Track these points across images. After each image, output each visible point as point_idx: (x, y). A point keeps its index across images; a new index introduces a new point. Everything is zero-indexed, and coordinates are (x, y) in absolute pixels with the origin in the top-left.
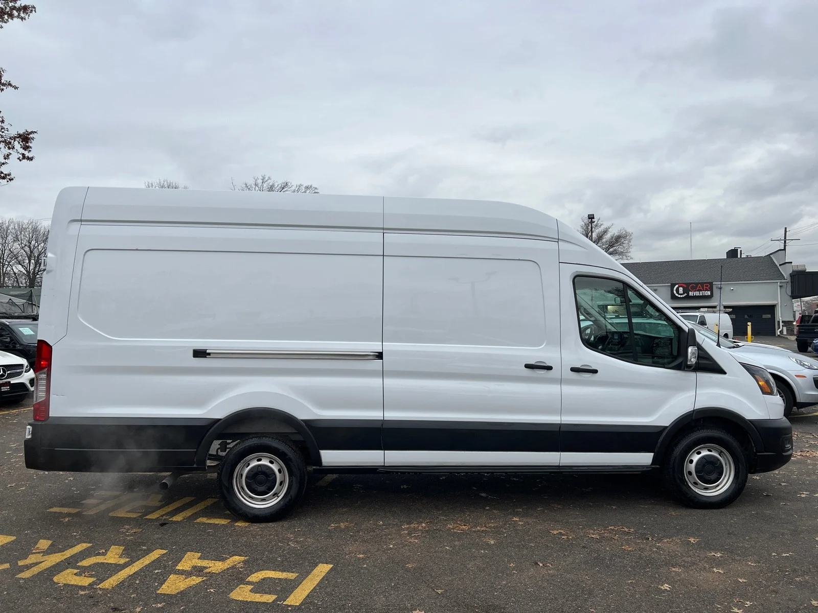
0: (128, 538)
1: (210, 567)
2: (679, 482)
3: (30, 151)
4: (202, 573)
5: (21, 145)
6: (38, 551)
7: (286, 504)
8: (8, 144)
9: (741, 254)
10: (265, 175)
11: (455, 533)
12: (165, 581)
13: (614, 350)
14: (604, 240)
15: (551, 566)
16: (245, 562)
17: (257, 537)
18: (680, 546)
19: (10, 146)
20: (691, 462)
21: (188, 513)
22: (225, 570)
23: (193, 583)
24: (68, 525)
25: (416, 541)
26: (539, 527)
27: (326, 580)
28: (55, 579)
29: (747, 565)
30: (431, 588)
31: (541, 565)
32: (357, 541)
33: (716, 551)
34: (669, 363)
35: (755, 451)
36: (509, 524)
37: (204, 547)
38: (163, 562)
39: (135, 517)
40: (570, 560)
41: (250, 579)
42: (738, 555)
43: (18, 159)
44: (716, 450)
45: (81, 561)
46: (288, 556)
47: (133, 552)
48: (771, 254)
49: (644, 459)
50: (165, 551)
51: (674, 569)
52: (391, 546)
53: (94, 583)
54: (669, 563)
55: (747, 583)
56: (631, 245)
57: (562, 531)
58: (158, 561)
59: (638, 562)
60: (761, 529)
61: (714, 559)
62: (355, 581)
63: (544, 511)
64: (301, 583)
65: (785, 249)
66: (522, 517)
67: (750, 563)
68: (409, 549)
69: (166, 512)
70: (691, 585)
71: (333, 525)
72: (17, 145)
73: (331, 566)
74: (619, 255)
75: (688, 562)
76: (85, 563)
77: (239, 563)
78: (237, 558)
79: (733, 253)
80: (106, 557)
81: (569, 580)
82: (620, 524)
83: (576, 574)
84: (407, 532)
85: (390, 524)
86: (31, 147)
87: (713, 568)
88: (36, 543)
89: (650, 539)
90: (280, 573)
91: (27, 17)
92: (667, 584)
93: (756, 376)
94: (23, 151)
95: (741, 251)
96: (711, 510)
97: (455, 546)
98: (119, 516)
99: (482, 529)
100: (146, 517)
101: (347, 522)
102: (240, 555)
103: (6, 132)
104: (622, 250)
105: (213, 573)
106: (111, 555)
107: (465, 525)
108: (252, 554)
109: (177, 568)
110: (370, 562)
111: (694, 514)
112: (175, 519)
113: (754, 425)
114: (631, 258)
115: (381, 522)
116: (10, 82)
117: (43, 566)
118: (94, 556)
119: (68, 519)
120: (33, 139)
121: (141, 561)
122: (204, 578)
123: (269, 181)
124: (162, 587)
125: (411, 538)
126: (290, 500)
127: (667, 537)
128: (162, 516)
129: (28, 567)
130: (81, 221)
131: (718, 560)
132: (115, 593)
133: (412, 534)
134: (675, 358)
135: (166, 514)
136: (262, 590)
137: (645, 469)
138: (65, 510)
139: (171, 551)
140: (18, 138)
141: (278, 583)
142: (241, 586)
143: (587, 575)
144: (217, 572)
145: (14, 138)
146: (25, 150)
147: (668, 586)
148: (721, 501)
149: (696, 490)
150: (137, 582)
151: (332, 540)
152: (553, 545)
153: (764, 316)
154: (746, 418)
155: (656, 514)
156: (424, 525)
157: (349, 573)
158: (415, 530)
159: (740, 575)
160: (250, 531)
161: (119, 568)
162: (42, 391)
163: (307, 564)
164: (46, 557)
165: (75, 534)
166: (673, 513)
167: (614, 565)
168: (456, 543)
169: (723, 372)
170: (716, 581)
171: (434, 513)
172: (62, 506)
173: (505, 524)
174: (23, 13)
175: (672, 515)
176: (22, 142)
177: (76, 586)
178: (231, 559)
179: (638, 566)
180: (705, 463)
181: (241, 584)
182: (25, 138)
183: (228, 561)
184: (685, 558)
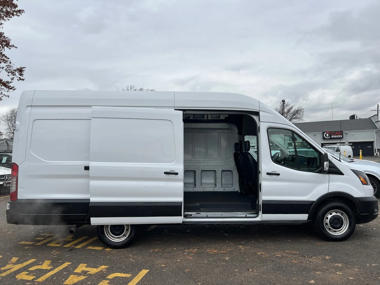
0: (54, 257)
1: (90, 271)
2: (321, 228)
3: (23, 76)
4: (86, 274)
5: (19, 73)
6: (11, 263)
7: (129, 240)
8: (13, 73)
9: (357, 117)
10: (132, 85)
11: (210, 254)
12: (68, 278)
13: (289, 164)
14: (291, 112)
15: (256, 271)
16: (107, 269)
17: (115, 256)
18: (321, 261)
19: (14, 74)
20: (327, 218)
21: (84, 244)
22: (97, 273)
23: (81, 279)
24: (27, 250)
25: (191, 258)
26: (252, 251)
27: (145, 278)
28: (17, 277)
29: (354, 270)
30: (196, 282)
31: (251, 270)
32: (162, 258)
33: (339, 263)
34: (316, 170)
35: (359, 213)
36: (237, 250)
37: (89, 261)
38: (68, 269)
39: (59, 246)
40: (265, 268)
41: (108, 277)
42: (350, 265)
43: (18, 80)
44: (339, 212)
45: (30, 268)
46: (128, 266)
47: (55, 263)
48: (371, 117)
49: (304, 217)
50: (70, 263)
51: (317, 273)
52: (179, 261)
53: (34, 279)
54: (315, 270)
55: (353, 280)
56: (304, 114)
57: (263, 253)
58: (66, 268)
59: (299, 269)
60: (362, 252)
61: (338, 267)
62: (159, 278)
63: (254, 243)
64: (133, 279)
65: (378, 115)
66: (244, 246)
67: (355, 269)
68: (187, 262)
69: (73, 244)
70: (325, 281)
71: (152, 250)
72: (17, 74)
73: (148, 270)
74: (298, 119)
75: (324, 269)
76: (32, 269)
77: (104, 269)
78: (103, 267)
79: (353, 117)
80: (42, 266)
81: (264, 278)
82: (292, 249)
83: (268, 275)
84: (187, 253)
85: (179, 250)
86: (23, 74)
87: (337, 272)
88: (11, 259)
89: (306, 257)
90: (123, 274)
91: (20, 15)
92: (313, 280)
93: (359, 176)
94: (20, 76)
95: (357, 116)
96: (338, 242)
97: (210, 260)
98: (51, 246)
99: (224, 252)
100: (64, 246)
101: (159, 249)
102: (105, 265)
103: (12, 68)
104: (299, 117)
105: (91, 274)
106: (45, 265)
107: (215, 250)
108: (111, 265)
109: (75, 271)
110: (167, 268)
111: (329, 244)
112: (77, 247)
113: (358, 200)
114: (304, 120)
115: (175, 249)
116: (13, 45)
117: (12, 270)
118: (36, 265)
119: (27, 247)
120: (24, 70)
121: (58, 268)
122: (87, 277)
123: (134, 88)
124: (66, 281)
125: (188, 256)
126: (131, 238)
127: (314, 256)
128: (71, 246)
129: (5, 271)
130: (32, 106)
131: (339, 268)
132: (43, 284)
133: (189, 254)
134: (318, 167)
135: (73, 245)
136: (113, 283)
137: (304, 222)
138: (27, 243)
139: (73, 263)
140: (17, 70)
141: (121, 279)
142: (104, 281)
143: (273, 275)
144: (93, 274)
145: (16, 70)
146: (21, 76)
147: (313, 281)
148: (343, 237)
149: (330, 232)
150: (55, 278)
151: (151, 257)
152: (258, 260)
153: (368, 147)
154: (354, 196)
155: (310, 244)
156: (195, 250)
157: (156, 274)
158: (191, 252)
159: (350, 275)
160: (112, 253)
161: (47, 271)
162: (14, 187)
163: (137, 269)
164: (14, 266)
165: (30, 254)
166: (319, 244)
167: (287, 271)
168: (210, 259)
169: (342, 174)
170: (338, 279)
171: (201, 244)
172: (26, 241)
173: (235, 249)
174: (19, 13)
175: (318, 245)
176: (19, 72)
177: (26, 280)
178: (101, 267)
179: (299, 271)
180: (334, 219)
181: (104, 280)
182: (21, 71)
183: (99, 268)
184: (323, 267)
